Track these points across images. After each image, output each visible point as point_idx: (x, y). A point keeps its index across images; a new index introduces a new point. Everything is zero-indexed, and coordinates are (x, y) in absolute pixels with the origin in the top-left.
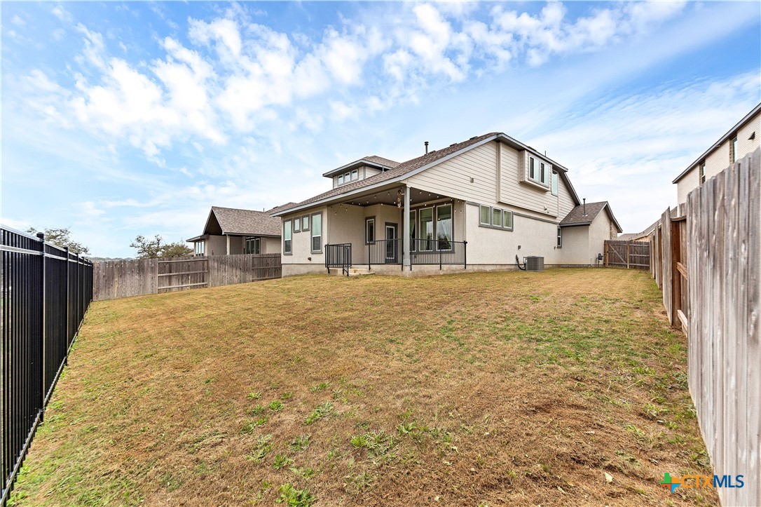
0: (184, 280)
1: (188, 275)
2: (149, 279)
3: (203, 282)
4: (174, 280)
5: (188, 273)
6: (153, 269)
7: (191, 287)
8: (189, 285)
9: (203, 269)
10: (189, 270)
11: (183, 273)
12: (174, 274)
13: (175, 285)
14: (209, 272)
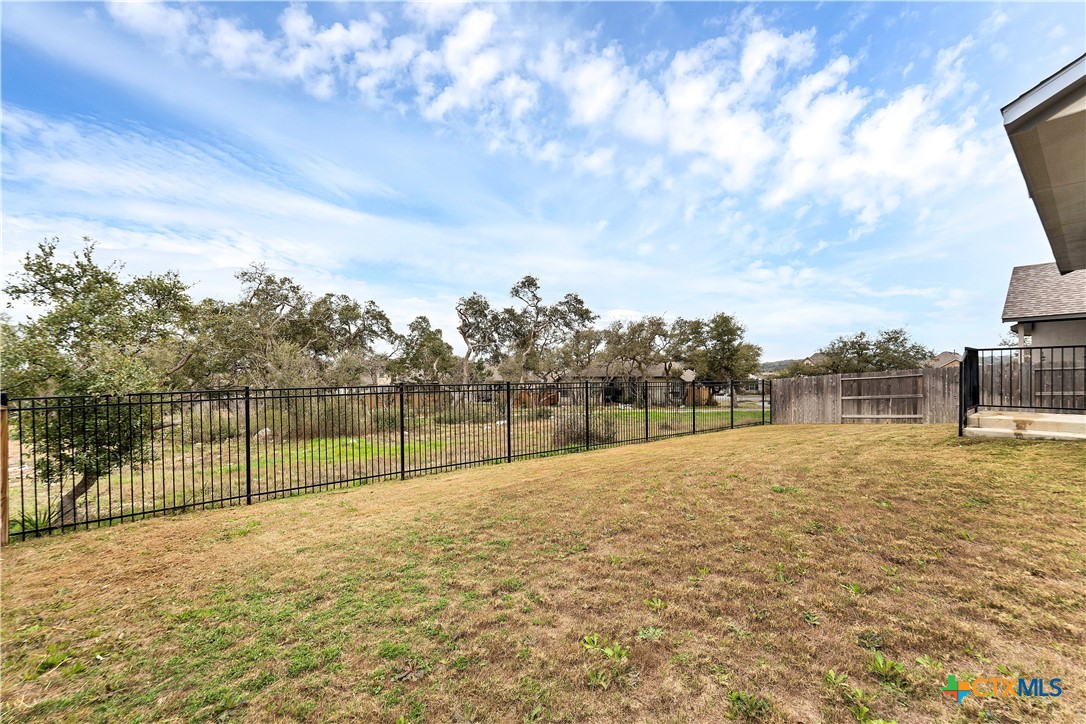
0: (881, 408)
1: (888, 400)
2: (829, 402)
3: (915, 413)
4: (865, 406)
5: (887, 396)
6: (834, 389)
7: (894, 421)
8: (890, 416)
9: (916, 392)
10: (889, 393)
11: (879, 397)
12: (865, 397)
13: (867, 415)
14: (925, 396)
